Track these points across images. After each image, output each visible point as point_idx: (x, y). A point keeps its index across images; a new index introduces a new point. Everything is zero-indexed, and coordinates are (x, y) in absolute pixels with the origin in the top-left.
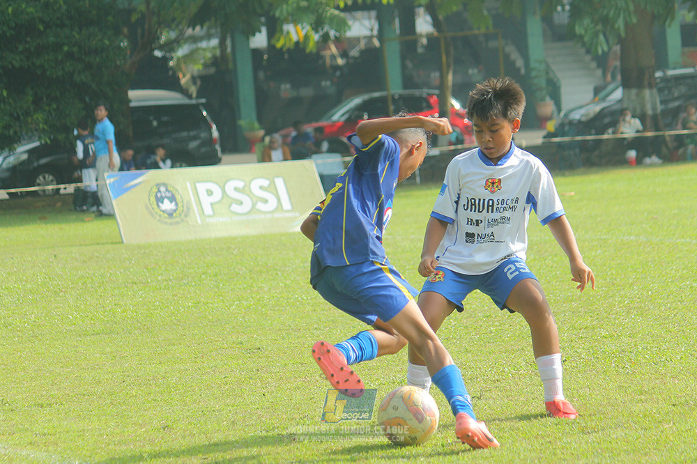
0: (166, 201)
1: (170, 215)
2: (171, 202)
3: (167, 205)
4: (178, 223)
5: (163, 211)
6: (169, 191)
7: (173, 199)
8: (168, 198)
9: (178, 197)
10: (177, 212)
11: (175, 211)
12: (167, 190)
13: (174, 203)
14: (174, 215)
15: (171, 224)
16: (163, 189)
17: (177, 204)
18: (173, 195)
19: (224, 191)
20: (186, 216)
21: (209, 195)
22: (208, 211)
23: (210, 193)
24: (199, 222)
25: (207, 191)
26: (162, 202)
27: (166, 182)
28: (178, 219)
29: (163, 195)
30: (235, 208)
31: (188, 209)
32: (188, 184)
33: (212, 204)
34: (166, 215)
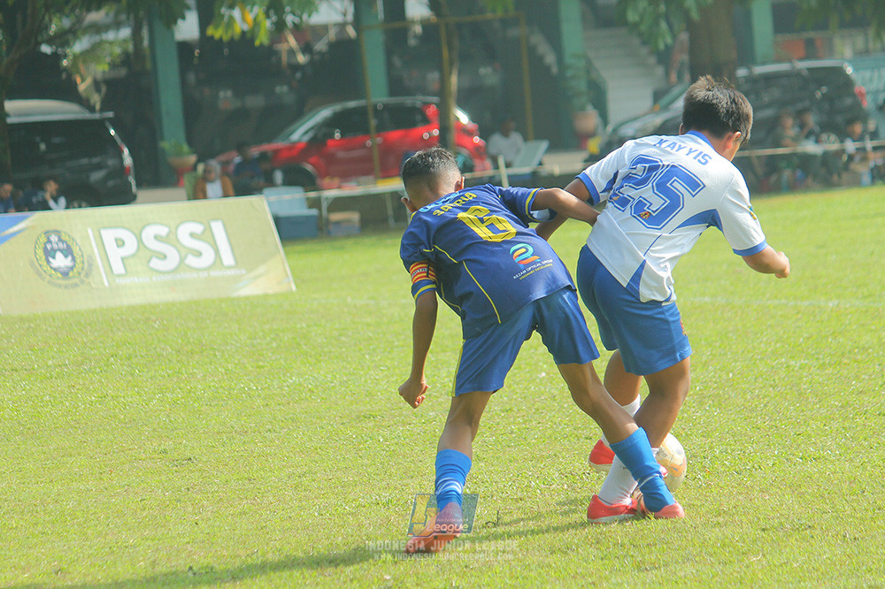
0: (59, 255)
1: (65, 274)
2: (66, 256)
3: (60, 261)
4: (76, 285)
5: (55, 269)
6: (63, 242)
7: (68, 252)
8: (61, 251)
9: (76, 250)
10: (75, 270)
11: (72, 268)
12: (60, 240)
13: (70, 258)
14: (71, 274)
15: (66, 287)
16: (54, 238)
17: (74, 259)
18: (68, 246)
19: (140, 240)
20: (87, 275)
21: (118, 246)
22: (118, 268)
23: (120, 243)
24: (106, 284)
25: (116, 240)
26: (54, 257)
27: (59, 228)
28: (76, 280)
29: (55, 246)
30: (155, 263)
31: (90, 265)
32: (90, 231)
33: (123, 259)
34: (59, 275)
